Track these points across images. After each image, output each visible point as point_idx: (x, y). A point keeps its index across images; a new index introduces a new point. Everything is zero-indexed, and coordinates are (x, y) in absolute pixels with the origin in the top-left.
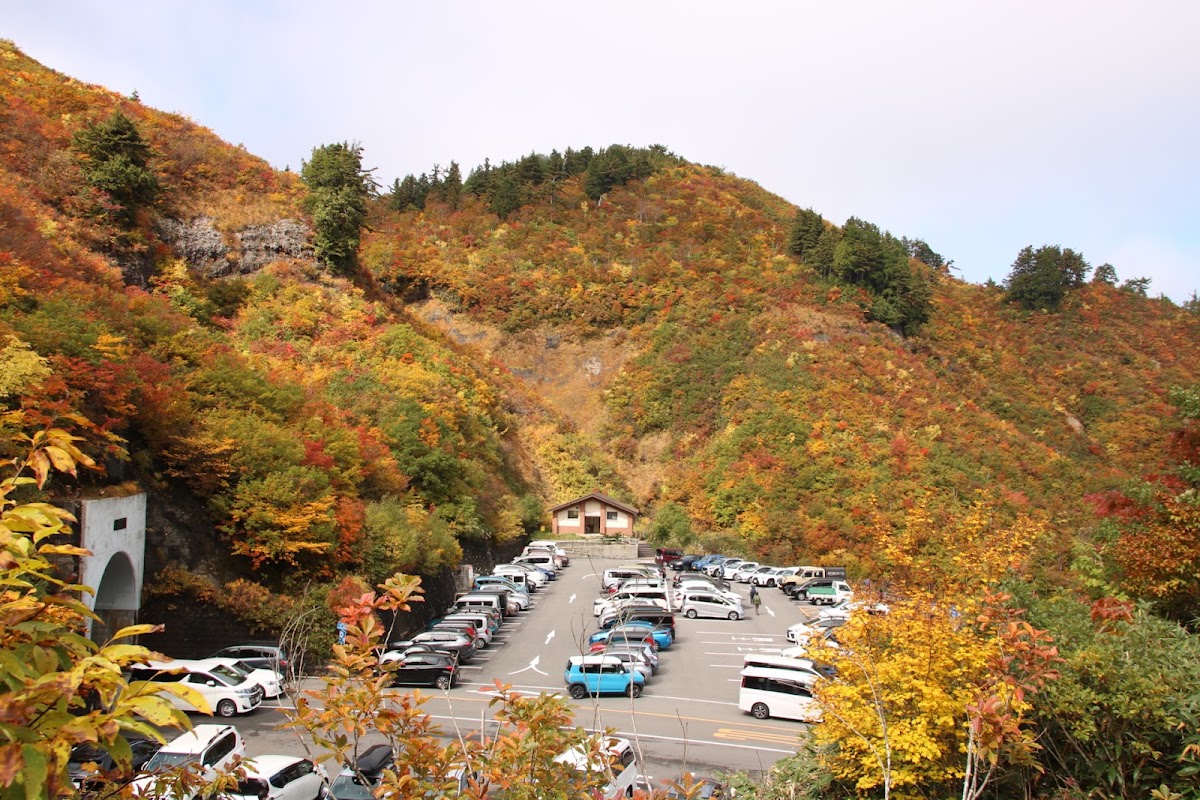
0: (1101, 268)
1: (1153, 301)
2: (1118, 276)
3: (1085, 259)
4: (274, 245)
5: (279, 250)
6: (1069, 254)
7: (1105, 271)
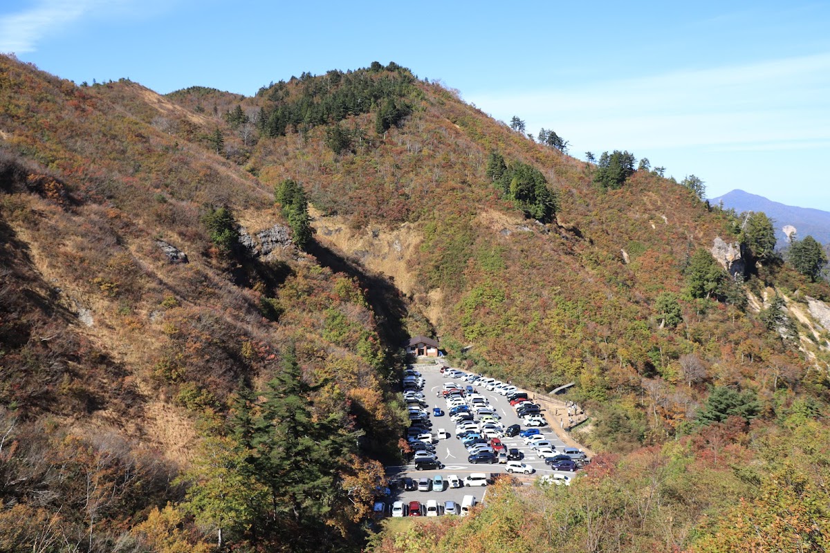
0: (642, 161)
1: (667, 180)
2: (651, 164)
3: (635, 156)
4: (274, 239)
5: (277, 241)
6: (626, 154)
7: (645, 162)
